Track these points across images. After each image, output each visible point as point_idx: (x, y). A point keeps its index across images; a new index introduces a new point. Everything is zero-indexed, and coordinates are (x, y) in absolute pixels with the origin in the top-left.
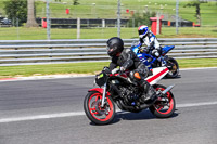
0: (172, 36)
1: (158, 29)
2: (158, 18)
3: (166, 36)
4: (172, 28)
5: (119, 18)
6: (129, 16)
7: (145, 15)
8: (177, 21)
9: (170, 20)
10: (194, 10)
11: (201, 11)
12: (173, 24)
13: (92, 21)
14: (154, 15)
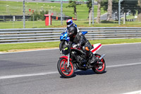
0: (59, 26)
1: (50, 22)
2: (49, 15)
3: (55, 26)
4: (59, 21)
5: (24, 15)
6: (31, 14)
7: (41, 13)
8: (62, 16)
9: (57, 16)
10: (72, 9)
11: (77, 10)
12: (59, 19)
13: (6, 17)
14: (47, 13)
